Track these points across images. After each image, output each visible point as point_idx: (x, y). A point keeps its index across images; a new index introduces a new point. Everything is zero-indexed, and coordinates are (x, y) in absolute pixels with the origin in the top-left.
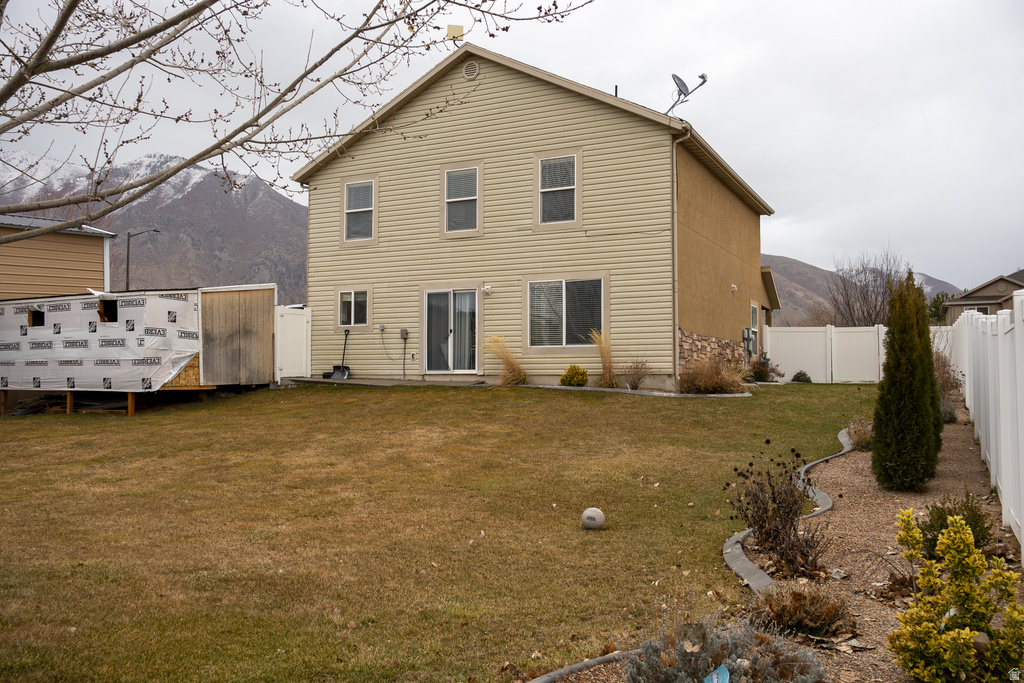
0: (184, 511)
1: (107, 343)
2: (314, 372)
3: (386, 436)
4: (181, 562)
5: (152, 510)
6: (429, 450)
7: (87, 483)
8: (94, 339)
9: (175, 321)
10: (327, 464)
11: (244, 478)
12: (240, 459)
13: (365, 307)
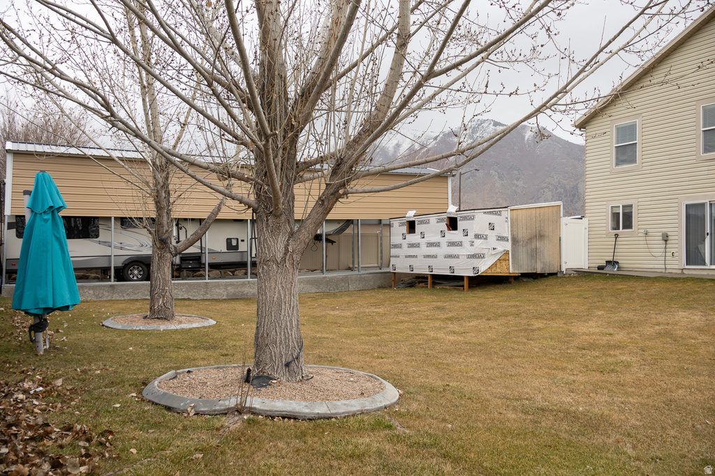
0: (507, 358)
1: (452, 244)
2: (591, 265)
3: (653, 316)
4: (510, 392)
5: (486, 355)
6: (692, 329)
7: (444, 333)
8: (444, 241)
9: (493, 229)
10: (607, 334)
11: (545, 338)
12: (541, 325)
13: (632, 217)
